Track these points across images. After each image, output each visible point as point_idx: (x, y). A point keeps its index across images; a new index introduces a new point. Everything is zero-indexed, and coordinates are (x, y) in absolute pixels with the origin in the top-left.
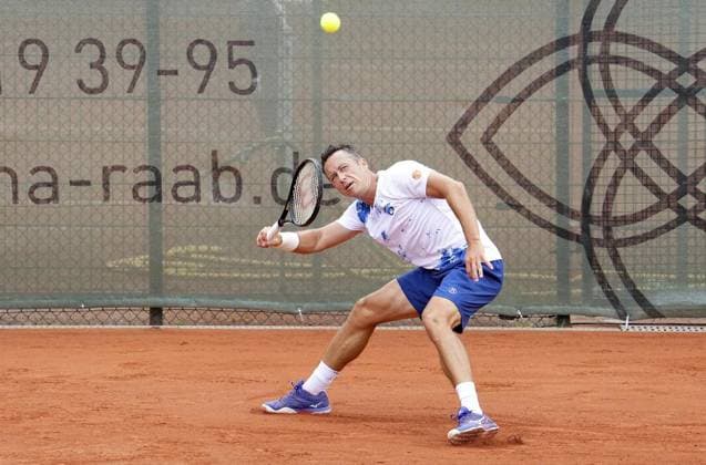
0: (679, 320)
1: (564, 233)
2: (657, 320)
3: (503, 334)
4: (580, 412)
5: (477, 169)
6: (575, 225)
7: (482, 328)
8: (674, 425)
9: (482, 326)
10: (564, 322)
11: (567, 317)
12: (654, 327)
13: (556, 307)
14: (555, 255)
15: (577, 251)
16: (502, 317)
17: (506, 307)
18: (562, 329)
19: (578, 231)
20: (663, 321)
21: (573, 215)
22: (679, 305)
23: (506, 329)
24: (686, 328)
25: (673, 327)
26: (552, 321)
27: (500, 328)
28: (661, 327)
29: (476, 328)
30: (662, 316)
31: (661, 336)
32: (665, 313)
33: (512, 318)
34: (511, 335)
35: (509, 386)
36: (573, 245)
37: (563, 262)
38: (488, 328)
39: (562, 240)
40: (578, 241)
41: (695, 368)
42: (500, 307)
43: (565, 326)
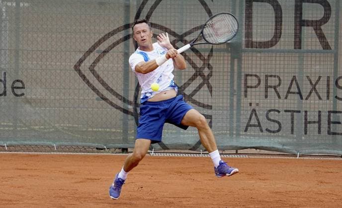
0: (175, 151)
1: (126, 111)
2: (166, 151)
3: (98, 156)
4: (129, 191)
5: (88, 82)
6: (131, 108)
7: (88, 154)
8: (170, 198)
9: (88, 152)
10: (125, 151)
11: (127, 149)
12: (165, 154)
13: (122, 145)
14: (122, 121)
15: (132, 120)
16: (97, 149)
17: (99, 145)
18: (124, 154)
19: (132, 110)
20: (169, 151)
21: (130, 103)
22: (176, 144)
23: (99, 154)
24: (179, 154)
25: (173, 154)
26: (120, 150)
27: (97, 154)
28: (168, 154)
29: (86, 154)
30: (168, 149)
31: (168, 158)
32: (169, 147)
33: (102, 149)
34: (101, 157)
35: (99, 180)
36: (130, 117)
37: (125, 124)
38: (91, 154)
39: (125, 115)
40: (132, 115)
41: (181, 172)
42: (97, 144)
43: (125, 153)
